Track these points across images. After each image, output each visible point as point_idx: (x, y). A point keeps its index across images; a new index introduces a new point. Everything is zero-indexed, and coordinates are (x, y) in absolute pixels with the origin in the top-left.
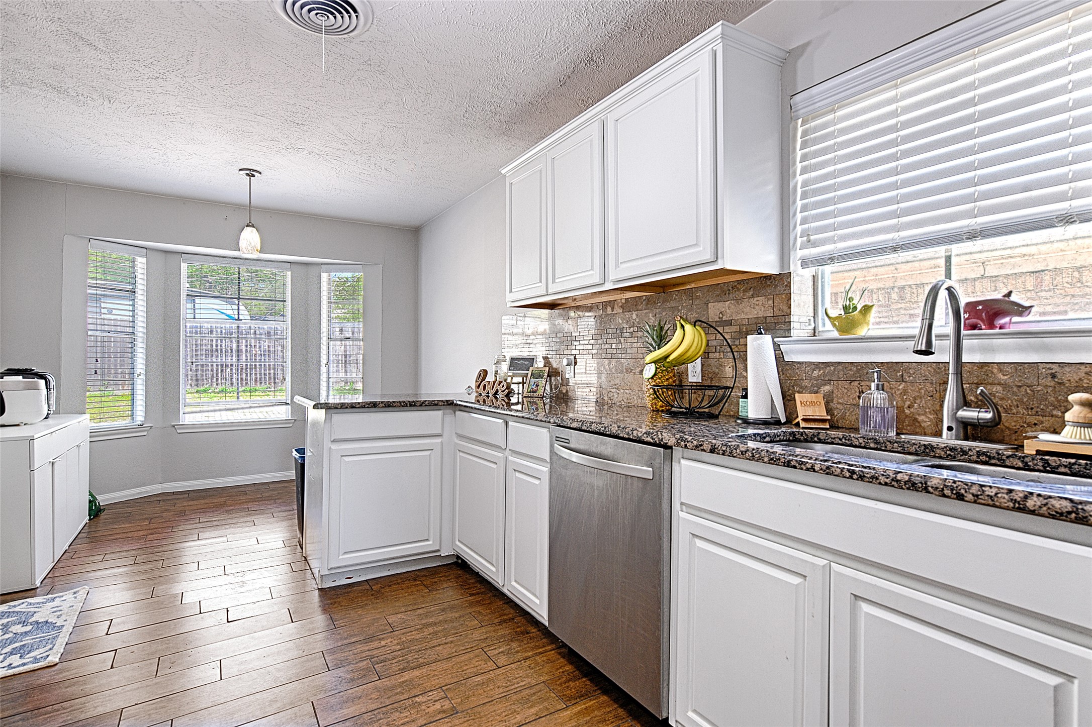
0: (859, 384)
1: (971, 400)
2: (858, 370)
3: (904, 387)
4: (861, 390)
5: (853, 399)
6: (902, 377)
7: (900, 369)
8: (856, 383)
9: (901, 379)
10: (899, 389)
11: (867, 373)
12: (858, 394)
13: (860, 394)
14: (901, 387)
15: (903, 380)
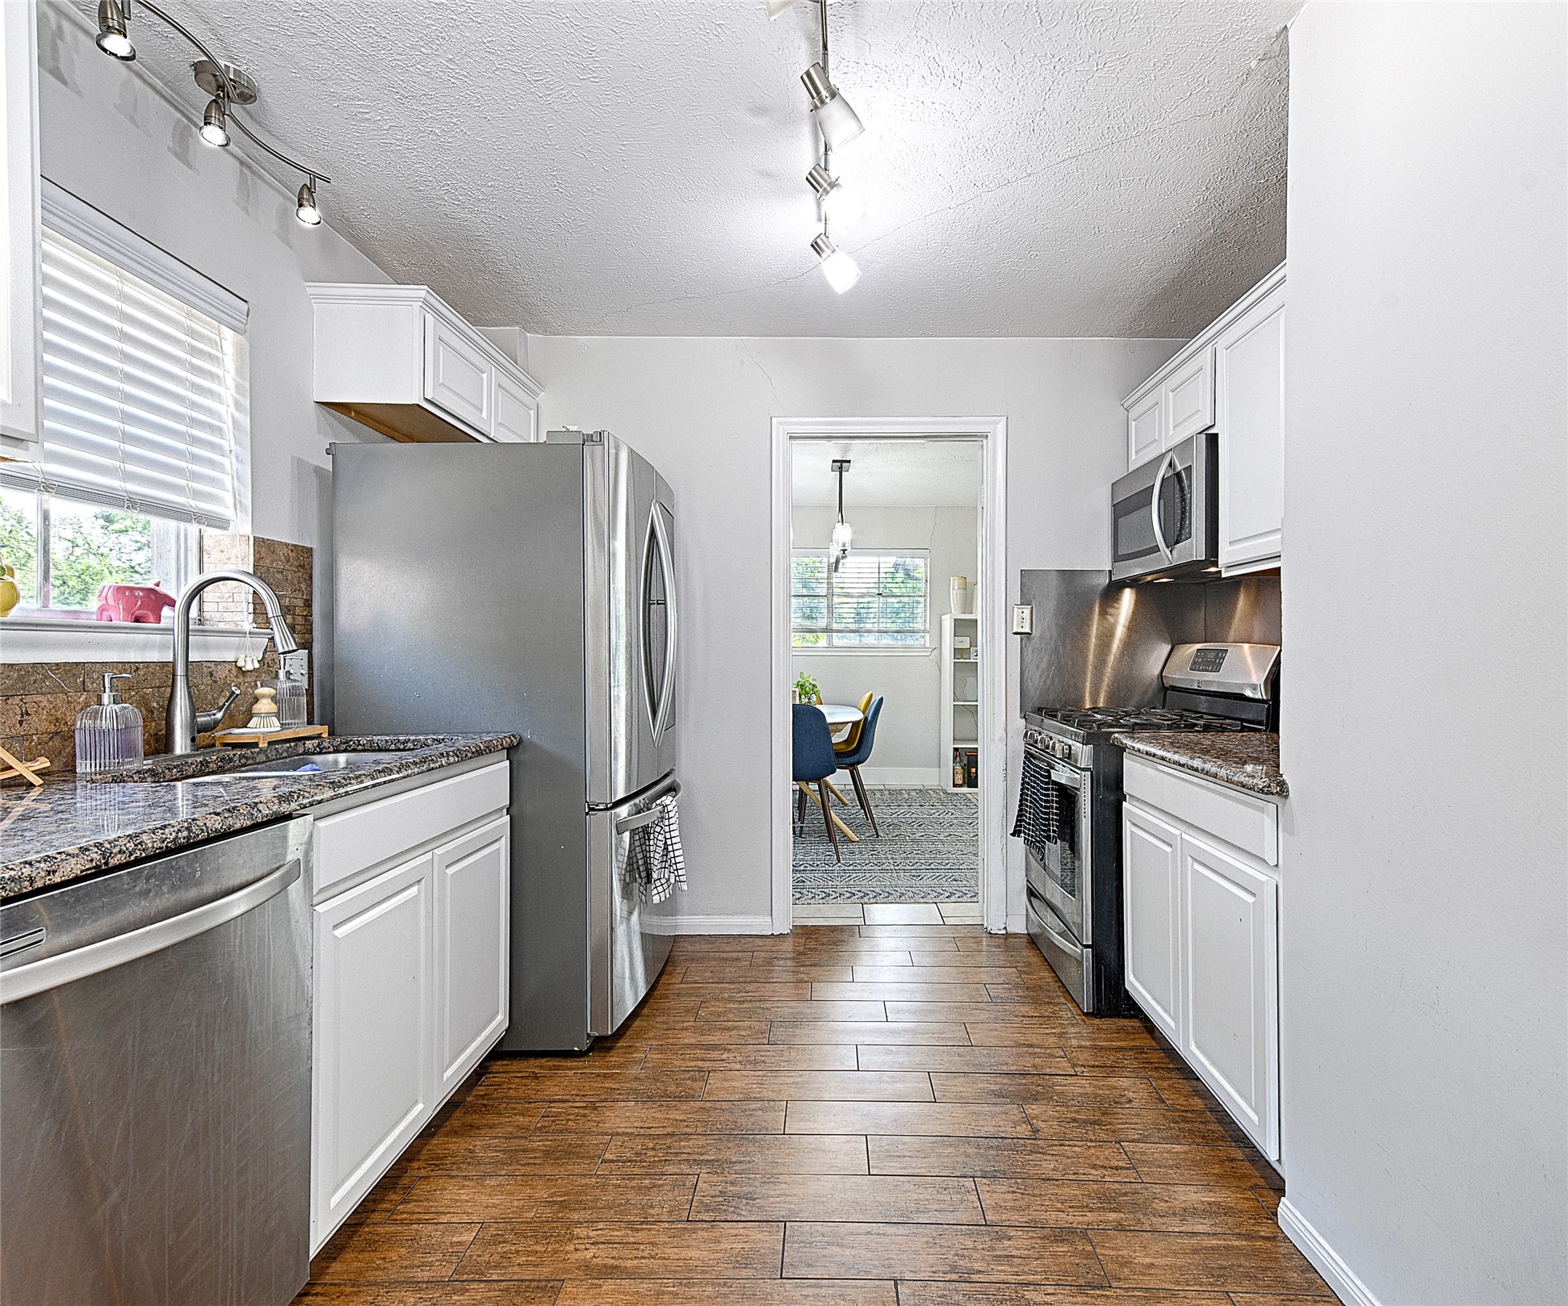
0: (21, 700)
1: (154, 707)
2: (21, 677)
3: (86, 699)
4: (24, 709)
5: (10, 728)
6: (84, 684)
7: (81, 673)
8: (17, 699)
9: (82, 687)
10: (79, 703)
11: (35, 682)
12: (19, 718)
13: (22, 717)
14: (82, 699)
15: (84, 689)
